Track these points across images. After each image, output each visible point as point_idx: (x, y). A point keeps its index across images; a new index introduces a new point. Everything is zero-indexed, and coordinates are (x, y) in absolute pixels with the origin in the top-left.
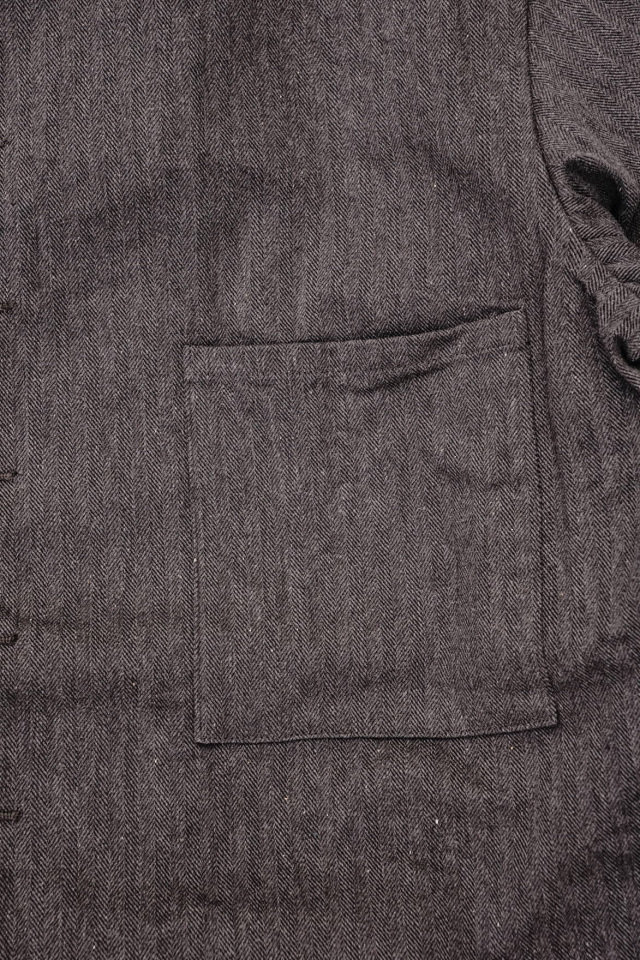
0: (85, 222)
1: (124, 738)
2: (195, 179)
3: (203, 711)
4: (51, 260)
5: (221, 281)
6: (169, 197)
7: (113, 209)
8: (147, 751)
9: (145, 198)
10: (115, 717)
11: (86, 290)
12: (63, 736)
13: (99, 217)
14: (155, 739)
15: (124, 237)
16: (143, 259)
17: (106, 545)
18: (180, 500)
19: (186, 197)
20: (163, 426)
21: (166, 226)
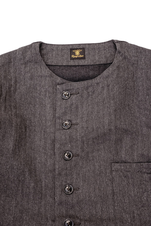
0: (93, 139)
2: (114, 131)
4: (86, 146)
5: (119, 150)
6: (109, 134)
7: (99, 136)
9: (105, 134)
11: (93, 152)
13: (96, 138)
15: (100, 142)
16: (104, 146)
17: (97, 204)
18: (112, 195)
19: (113, 134)
20: (108, 179)
21: (109, 139)
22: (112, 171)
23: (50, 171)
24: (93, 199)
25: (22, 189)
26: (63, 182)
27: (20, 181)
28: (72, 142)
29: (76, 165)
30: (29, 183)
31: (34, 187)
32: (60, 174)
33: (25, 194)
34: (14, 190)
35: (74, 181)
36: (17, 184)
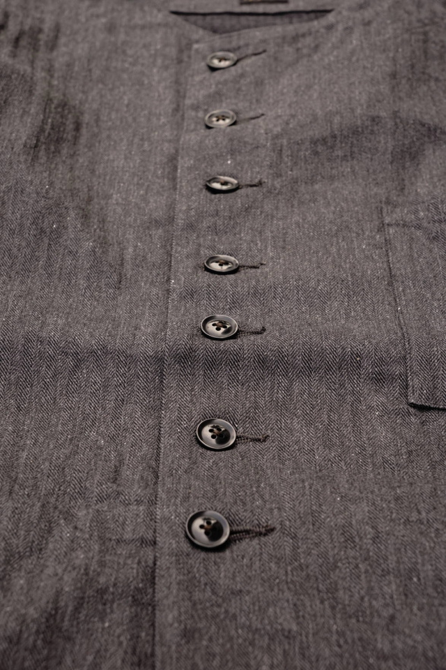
0: (314, 142)
1: (349, 398)
2: (390, 124)
3: (415, 382)
4: (289, 164)
5: (406, 182)
6: (372, 132)
7: (334, 137)
8: (370, 407)
9: (356, 132)
10: (342, 385)
11: (312, 181)
12: (301, 394)
13: (324, 140)
14: (377, 400)
15: (340, 153)
16: (352, 167)
17: (330, 299)
18: (385, 281)
19: (384, 133)
20: (369, 245)
21: (370, 149)
22: (382, 228)
23: (156, 221)
24: (313, 283)
25: (49, 258)
26: (202, 249)
27: (42, 231)
28: (240, 152)
29: (250, 207)
30: (77, 240)
31: (94, 251)
32: (190, 227)
33: (58, 273)
34: (16, 257)
35: (245, 246)
36: (31, 238)
